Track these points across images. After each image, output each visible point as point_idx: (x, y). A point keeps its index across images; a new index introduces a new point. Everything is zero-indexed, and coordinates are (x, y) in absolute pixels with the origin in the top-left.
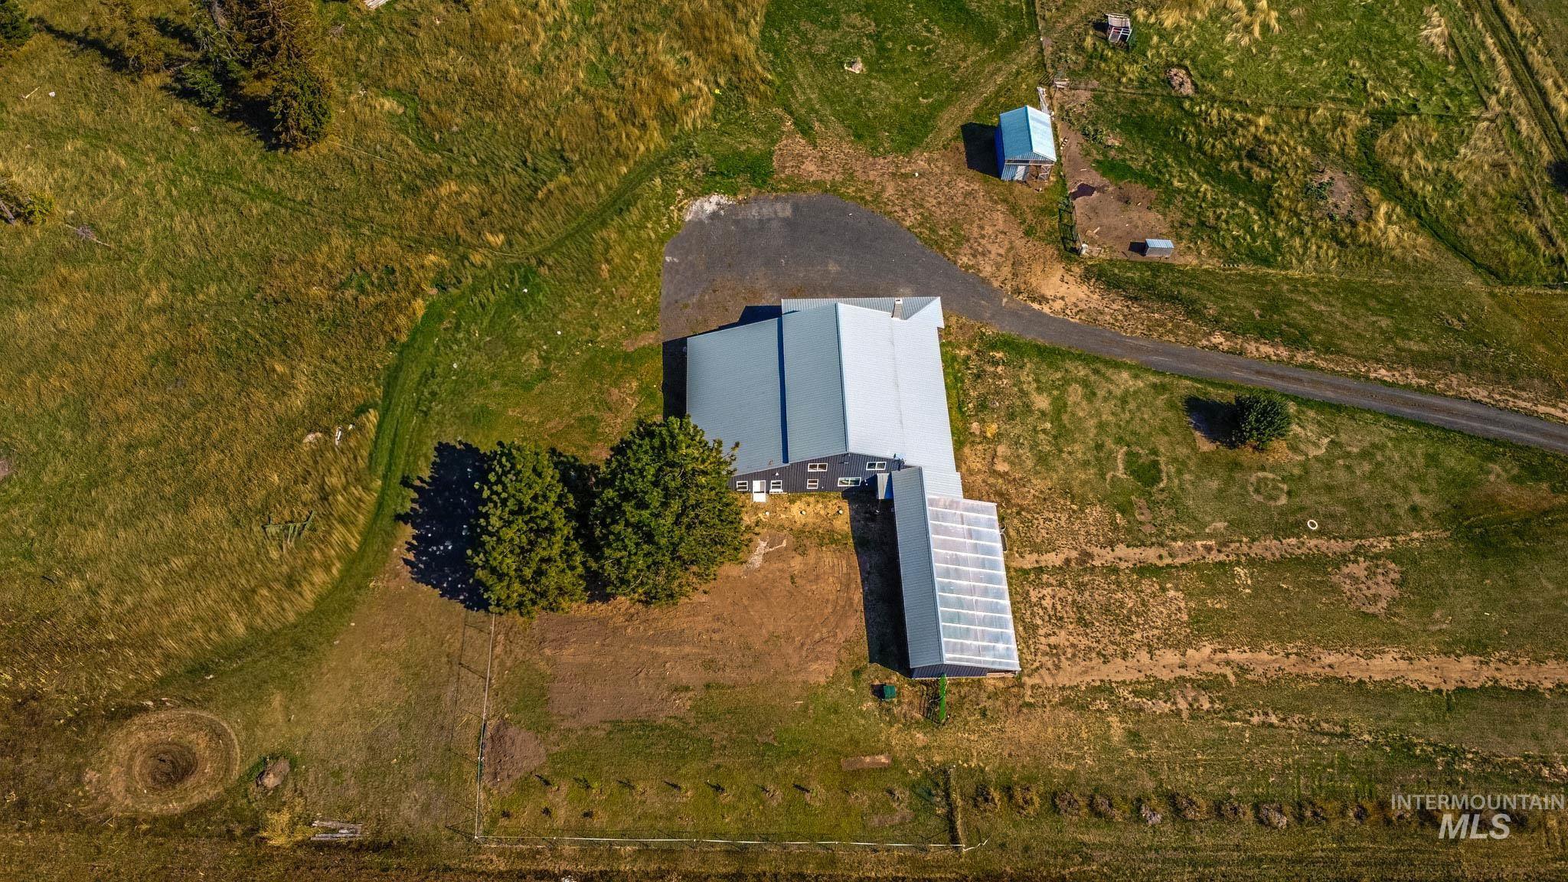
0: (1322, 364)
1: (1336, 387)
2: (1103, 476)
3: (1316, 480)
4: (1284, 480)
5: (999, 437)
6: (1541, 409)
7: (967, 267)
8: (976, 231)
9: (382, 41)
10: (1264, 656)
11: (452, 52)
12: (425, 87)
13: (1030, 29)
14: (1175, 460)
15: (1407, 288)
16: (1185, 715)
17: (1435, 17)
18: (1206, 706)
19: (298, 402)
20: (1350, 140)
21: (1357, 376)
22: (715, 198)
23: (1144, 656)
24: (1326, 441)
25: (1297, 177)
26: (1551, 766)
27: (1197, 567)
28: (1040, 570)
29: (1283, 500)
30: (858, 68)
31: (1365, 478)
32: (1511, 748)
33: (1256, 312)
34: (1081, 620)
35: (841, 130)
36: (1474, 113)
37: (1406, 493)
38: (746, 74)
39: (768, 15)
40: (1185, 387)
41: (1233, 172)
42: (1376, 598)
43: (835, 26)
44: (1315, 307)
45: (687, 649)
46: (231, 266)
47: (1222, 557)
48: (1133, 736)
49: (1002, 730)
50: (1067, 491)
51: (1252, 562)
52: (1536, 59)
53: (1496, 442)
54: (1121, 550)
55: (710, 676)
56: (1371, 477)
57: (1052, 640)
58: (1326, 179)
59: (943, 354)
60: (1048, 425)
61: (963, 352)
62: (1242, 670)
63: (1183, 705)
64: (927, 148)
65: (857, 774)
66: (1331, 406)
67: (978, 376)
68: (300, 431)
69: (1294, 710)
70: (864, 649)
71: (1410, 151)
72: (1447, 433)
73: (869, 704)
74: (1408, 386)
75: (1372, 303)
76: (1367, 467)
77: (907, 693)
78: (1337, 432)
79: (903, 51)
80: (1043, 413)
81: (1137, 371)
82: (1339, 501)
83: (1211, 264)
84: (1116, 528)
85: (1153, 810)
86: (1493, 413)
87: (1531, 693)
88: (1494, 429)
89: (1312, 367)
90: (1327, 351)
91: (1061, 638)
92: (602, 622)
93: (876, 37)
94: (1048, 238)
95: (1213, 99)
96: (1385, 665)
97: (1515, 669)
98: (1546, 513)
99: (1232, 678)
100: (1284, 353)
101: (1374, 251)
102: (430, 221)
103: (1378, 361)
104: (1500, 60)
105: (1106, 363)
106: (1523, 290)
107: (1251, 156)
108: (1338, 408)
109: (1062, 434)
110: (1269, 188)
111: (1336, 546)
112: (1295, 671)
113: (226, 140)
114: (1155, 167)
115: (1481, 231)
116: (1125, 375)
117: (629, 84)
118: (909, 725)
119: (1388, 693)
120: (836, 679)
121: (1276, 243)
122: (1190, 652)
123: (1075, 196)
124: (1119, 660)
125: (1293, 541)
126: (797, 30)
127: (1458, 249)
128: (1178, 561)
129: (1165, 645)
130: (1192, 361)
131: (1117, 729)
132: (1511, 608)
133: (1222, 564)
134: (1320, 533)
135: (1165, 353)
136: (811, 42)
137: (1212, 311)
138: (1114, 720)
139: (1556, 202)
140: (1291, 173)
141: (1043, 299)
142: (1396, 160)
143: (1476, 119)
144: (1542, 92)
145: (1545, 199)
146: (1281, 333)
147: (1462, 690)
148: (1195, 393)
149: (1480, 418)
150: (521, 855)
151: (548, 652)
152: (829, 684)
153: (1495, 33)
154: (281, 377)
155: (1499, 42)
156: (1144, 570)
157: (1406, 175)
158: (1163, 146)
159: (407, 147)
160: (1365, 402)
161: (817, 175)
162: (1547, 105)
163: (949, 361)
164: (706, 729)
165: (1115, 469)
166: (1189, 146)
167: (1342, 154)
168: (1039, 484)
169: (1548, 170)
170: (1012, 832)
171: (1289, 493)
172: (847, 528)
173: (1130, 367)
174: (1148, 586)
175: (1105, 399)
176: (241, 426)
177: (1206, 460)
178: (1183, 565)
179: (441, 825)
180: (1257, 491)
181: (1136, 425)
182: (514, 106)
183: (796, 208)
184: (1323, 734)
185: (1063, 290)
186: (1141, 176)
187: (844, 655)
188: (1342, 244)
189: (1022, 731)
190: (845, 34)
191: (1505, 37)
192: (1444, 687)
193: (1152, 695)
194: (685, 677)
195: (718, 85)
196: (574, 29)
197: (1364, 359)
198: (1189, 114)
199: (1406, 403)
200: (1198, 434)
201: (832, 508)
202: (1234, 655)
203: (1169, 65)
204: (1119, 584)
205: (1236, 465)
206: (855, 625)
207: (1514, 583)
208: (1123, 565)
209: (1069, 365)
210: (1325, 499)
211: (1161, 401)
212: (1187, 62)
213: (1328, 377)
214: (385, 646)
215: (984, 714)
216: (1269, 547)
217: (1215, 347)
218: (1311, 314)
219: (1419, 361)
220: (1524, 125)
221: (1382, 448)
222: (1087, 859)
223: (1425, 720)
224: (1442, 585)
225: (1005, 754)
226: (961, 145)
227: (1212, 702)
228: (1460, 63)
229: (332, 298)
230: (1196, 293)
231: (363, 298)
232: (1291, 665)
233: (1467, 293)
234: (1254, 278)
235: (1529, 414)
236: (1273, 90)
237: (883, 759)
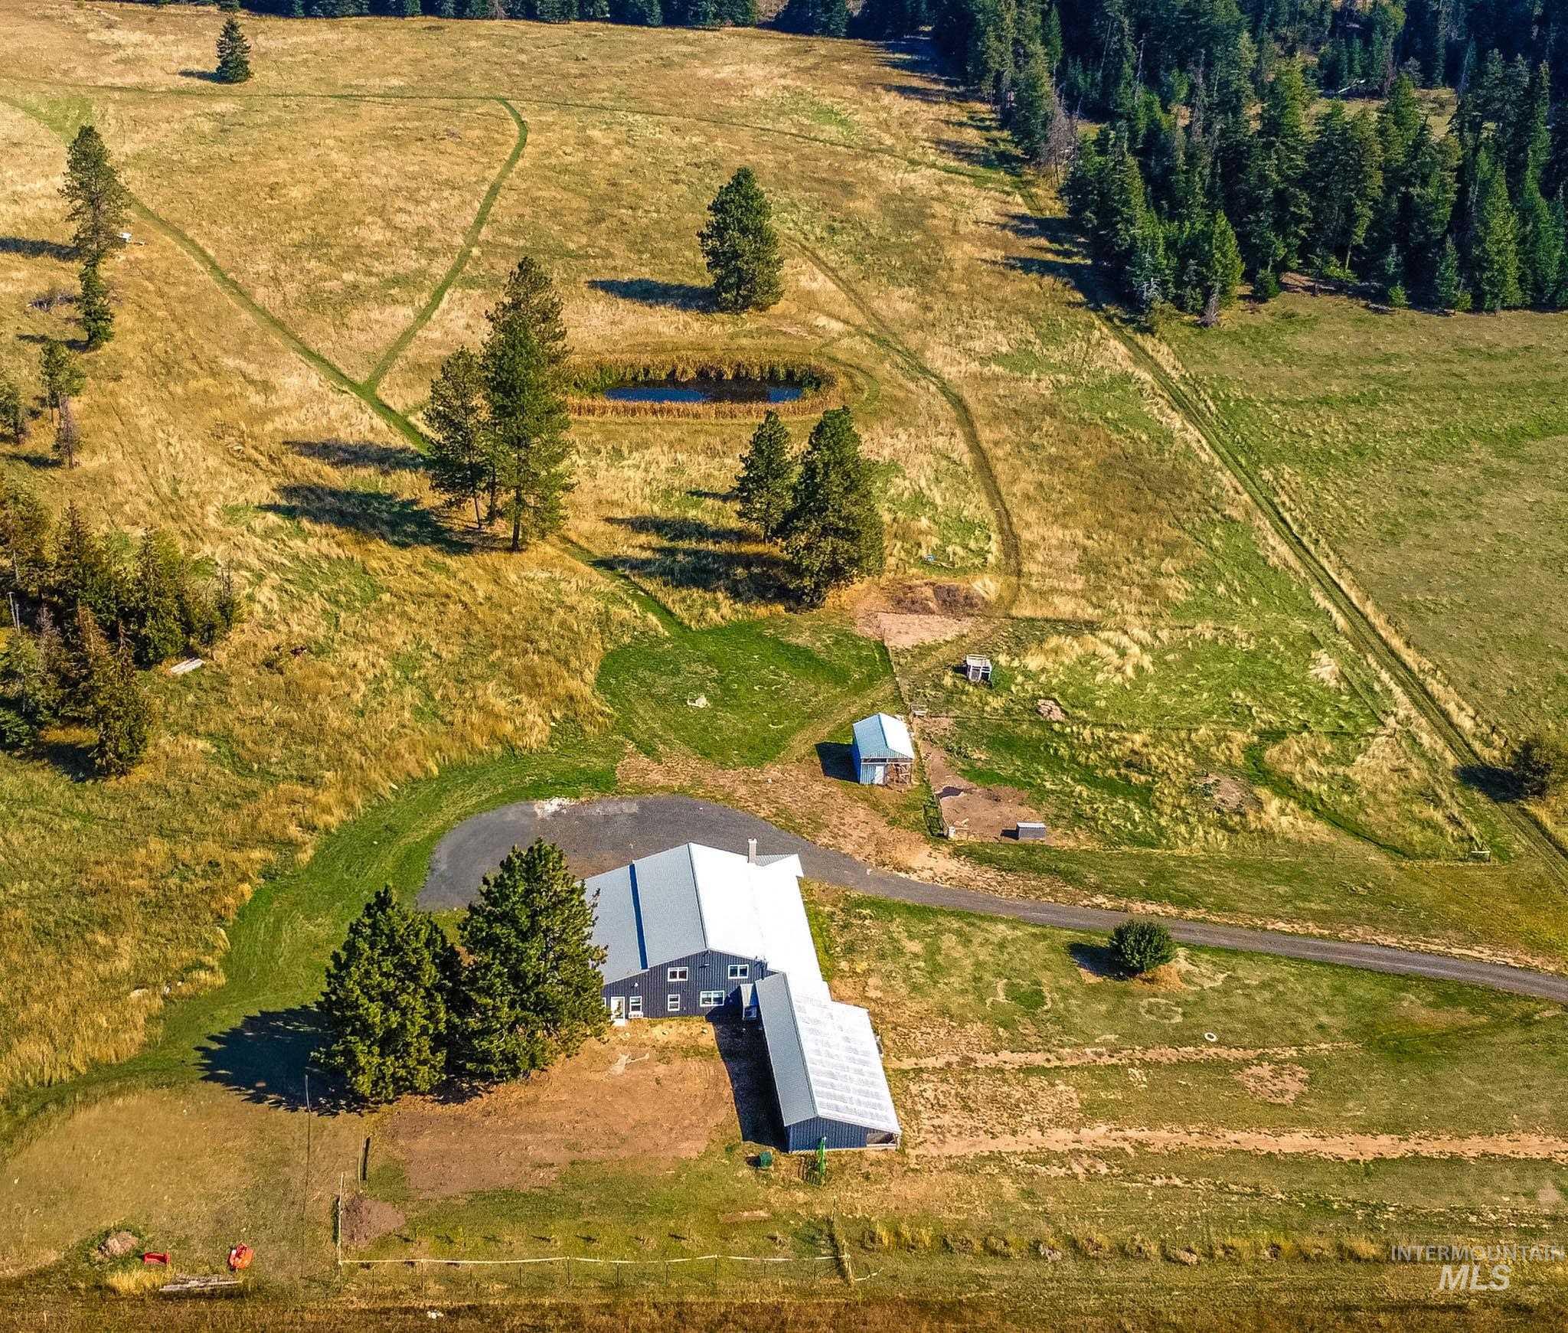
0: (1214, 919)
1: (1231, 937)
2: (982, 1000)
3: (1214, 1004)
4: (1178, 1004)
5: (868, 972)
6: (1455, 951)
7: (827, 846)
8: (835, 820)
9: (191, 698)
10: (1163, 1134)
11: (267, 704)
12: (238, 730)
13: (885, 673)
14: (1059, 989)
15: (1306, 864)
16: (1081, 1178)
17: (1325, 659)
18: (1104, 1170)
19: (124, 965)
20: (1236, 752)
21: (1254, 928)
22: (556, 801)
23: (1035, 1134)
24: (1222, 976)
25: (1180, 780)
26: (1479, 1214)
27: (1090, 1069)
28: (919, 1071)
29: (1178, 1019)
30: (702, 702)
31: (1265, 1003)
32: (1436, 1203)
33: (1142, 882)
34: (965, 1107)
35: (686, 749)
36: (1371, 730)
37: (1311, 1015)
38: (582, 708)
39: (603, 667)
40: (1067, 936)
41: (1110, 778)
42: (1283, 1093)
43: (676, 672)
44: (1205, 877)
45: (549, 1136)
46: (43, 868)
47: (1114, 1061)
48: (1028, 1195)
49: (887, 1189)
50: (944, 1012)
51: (1145, 1065)
52: (1435, 687)
53: (1406, 977)
54: (1005, 1055)
55: (575, 1155)
56: (1272, 1003)
57: (936, 1122)
58: (1210, 781)
59: (807, 911)
60: (922, 964)
61: (828, 909)
62: (1141, 1145)
63: (1078, 1170)
64: (781, 761)
65: (736, 1225)
66: (1227, 951)
67: (845, 927)
68: (126, 987)
69: (1198, 1175)
70: (737, 1130)
71: (1302, 760)
72: (1355, 971)
73: (746, 1171)
74: (1310, 935)
75: (1269, 876)
76: (1267, 995)
77: (785, 1164)
78: (1234, 970)
79: (750, 690)
80: (916, 956)
81: (1014, 924)
82: (1240, 1021)
83: (1093, 845)
84: (999, 1039)
85: (1053, 1249)
86: (1404, 954)
87: (1455, 1161)
88: (1406, 967)
89: (1204, 921)
90: (1220, 909)
91: (946, 1120)
92: (458, 1119)
93: (720, 681)
94: (915, 826)
95: (1085, 723)
96: (1295, 1142)
97: (1436, 1143)
98: (1465, 1029)
99: (1130, 1150)
100: (1173, 911)
101: (1266, 834)
102: (253, 827)
103: (1276, 917)
104: (1398, 691)
105: (981, 918)
106: (1432, 863)
107: (1129, 765)
108: (1235, 953)
109: (936, 971)
110: (1150, 790)
111: (1237, 1054)
112: (1197, 1145)
113: (30, 774)
114: (1025, 775)
115: (1382, 819)
116: (1002, 927)
117: (458, 720)
118: (788, 1186)
119: (1299, 1162)
120: (708, 1154)
121: (1160, 831)
122: (1083, 1131)
123: (940, 796)
124: (1008, 1137)
125: (1191, 1049)
126: (635, 677)
127: (1358, 833)
128: (1066, 1064)
129: (1057, 1125)
130: (1073, 916)
131: (1009, 1188)
132: (1431, 1100)
133: (1115, 1066)
134: (1219, 1044)
135: (1046, 911)
136: (650, 686)
137: (1093, 879)
138: (1006, 1181)
139: (1465, 797)
140: (1173, 777)
141: (908, 870)
142: (1286, 767)
143: (1374, 736)
144: (1445, 714)
145: (1452, 796)
146: (1169, 896)
147: (1379, 1160)
148: (1077, 940)
149: (1388, 958)
150: (383, 1297)
151: (402, 1142)
152: (701, 1159)
153: (1389, 669)
154: (103, 948)
155: (1394, 675)
156: (1029, 1070)
157: (1299, 777)
158: (1033, 758)
159: (224, 777)
160: (1261, 947)
161: (663, 781)
162: (1451, 724)
163: (813, 916)
164: (576, 1195)
165: (995, 995)
166: (1062, 759)
167: (1229, 765)
168: (915, 1006)
169: (1455, 773)
170: (903, 1267)
171: (1184, 1014)
172: (713, 1044)
173: (1007, 921)
174: (1034, 1082)
175: (981, 945)
176: (63, 984)
177: (1094, 989)
178: (1073, 1068)
179: (296, 1277)
180: (1149, 1012)
181: (1016, 963)
182: (336, 741)
183: (643, 806)
184: (1231, 1193)
185: (932, 863)
186: (1009, 780)
187: (716, 1136)
188: (1232, 830)
189: (910, 1190)
190: (687, 679)
191: (1401, 673)
192: (1361, 1159)
193: (1045, 1162)
194: (548, 1156)
195: (554, 719)
196: (397, 682)
197: (1260, 916)
198: (1061, 735)
199: (1308, 947)
200: (1082, 970)
201: (696, 1030)
202: (1131, 1133)
203: (1036, 698)
204: (1005, 1081)
205: (1127, 993)
206: (726, 1113)
207: (1433, 1081)
208: (1008, 1067)
209: (941, 919)
210: (1223, 1019)
211: (1041, 946)
212: (1056, 695)
213: (1221, 929)
214: (230, 1144)
215: (867, 1177)
216: (1168, 1054)
217: (1099, 906)
218: (1202, 883)
219: (1321, 918)
220: (1426, 740)
221: (1284, 981)
222: (984, 1287)
223: (1342, 1183)
224: (1355, 1083)
225: (892, 1207)
226: (817, 760)
227: (1110, 1167)
228: (1354, 693)
229: (155, 888)
230: (1075, 867)
231: (186, 885)
232: (1193, 1141)
233: (1370, 867)
234: (1138, 856)
235: (1445, 955)
236: (1151, 717)
237: (762, 1214)
